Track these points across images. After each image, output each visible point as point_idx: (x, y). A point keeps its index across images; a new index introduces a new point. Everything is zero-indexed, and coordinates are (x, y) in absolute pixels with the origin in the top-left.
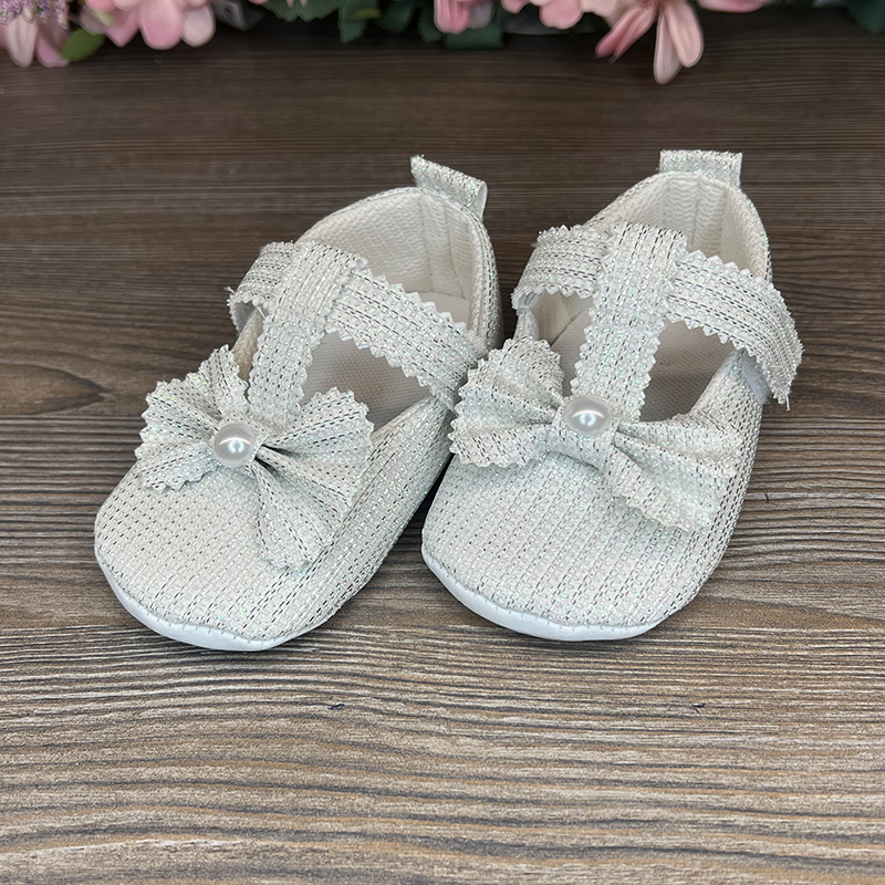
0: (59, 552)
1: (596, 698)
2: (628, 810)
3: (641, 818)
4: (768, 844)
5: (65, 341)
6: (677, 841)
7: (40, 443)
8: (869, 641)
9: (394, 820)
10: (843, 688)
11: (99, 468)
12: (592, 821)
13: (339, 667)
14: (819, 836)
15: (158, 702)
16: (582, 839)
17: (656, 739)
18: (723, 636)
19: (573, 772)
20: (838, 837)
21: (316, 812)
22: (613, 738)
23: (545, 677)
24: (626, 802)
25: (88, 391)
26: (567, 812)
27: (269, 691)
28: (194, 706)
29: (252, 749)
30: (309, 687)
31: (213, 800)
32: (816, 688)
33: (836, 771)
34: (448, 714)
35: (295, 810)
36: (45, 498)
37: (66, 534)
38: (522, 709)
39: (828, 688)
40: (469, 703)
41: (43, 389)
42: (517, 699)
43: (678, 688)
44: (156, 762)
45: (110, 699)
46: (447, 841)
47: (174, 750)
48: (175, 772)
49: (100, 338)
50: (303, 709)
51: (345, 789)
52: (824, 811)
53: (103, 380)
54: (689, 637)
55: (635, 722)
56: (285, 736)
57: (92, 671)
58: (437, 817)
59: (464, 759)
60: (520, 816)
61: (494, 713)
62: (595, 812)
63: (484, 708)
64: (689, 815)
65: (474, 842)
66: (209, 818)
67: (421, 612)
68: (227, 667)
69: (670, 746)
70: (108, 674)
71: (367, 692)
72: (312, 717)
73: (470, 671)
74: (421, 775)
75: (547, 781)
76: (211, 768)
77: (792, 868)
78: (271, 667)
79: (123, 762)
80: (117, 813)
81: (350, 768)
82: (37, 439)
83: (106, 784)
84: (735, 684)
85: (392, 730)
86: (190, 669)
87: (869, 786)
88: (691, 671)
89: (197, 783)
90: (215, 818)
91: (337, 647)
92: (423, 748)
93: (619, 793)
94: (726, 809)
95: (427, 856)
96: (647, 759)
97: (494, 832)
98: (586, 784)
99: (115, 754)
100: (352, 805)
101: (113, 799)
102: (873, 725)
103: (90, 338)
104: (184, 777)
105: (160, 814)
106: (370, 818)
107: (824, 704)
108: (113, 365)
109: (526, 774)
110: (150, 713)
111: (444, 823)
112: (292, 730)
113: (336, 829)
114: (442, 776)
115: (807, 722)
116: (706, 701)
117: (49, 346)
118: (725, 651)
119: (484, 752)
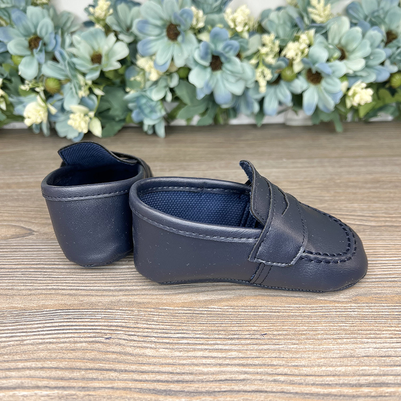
0: (5, 284)
1: (220, 332)
2: (232, 376)
3: (238, 379)
4: (294, 388)
5: (24, 217)
6: (254, 388)
7: (6, 249)
8: (336, 309)
9: (127, 382)
10: (325, 326)
11: (27, 256)
12: (216, 381)
13: (111, 324)
14: (317, 385)
15: (32, 338)
17: (245, 347)
18: (274, 308)
19: (208, 361)
20: (326, 384)
21: (93, 379)
22: (227, 347)
23: (199, 325)
24: (231, 373)
25: (29, 232)
26: (205, 377)
27: (80, 333)
28: (47, 339)
29: (69, 355)
30: (98, 331)
31: (48, 375)
32: (314, 327)
33: (324, 358)
34: (156, 340)
35: (83, 379)
36: (3, 266)
37: (8, 278)
38: (188, 338)
39: (319, 326)
40: (166, 335)
41: (12, 231)
42: (186, 334)
43: (255, 328)
44: (26, 360)
45: (12, 337)
46: (150, 390)
47: (35, 356)
48: (33, 364)
49: (38, 216)
50: (94, 339)
51: (107, 370)
52: (319, 374)
53: (35, 229)
54: (260, 309)
55: (236, 341)
56: (84, 350)
57: (6, 326)
58: (146, 380)
59: (161, 357)
60: (184, 379)
61: (176, 339)
62: (217, 377)
63: (171, 338)
64: (259, 377)
65: (162, 390)
66: (45, 383)
67: (149, 303)
68: (65, 324)
69: (251, 350)
70: (13, 327)
71: (122, 332)
72: (97, 342)
73: (167, 324)
74: (141, 364)
75: (197, 365)
76: (49, 363)
77: (305, 398)
78: (83, 324)
79: (12, 361)
80: (4, 381)
81: (111, 361)
82: (5, 247)
83: (2, 370)
84: (280, 326)
85: (131, 346)
86: (48, 325)
87: (338, 363)
88: (261, 321)
89: (42, 368)
90: (47, 382)
91: (112, 316)
92: (144, 353)
93: (229, 369)
94: (276, 374)
95: (140, 396)
96: (241, 355)
97: (172, 386)
98: (214, 366)
99: (9, 357)
100: (109, 376)
101: (4, 375)
102: (339, 340)
103: (34, 216)
104: (37, 367)
105: (23, 381)
106: (117, 381)
107: (317, 332)
108: (40, 224)
109: (188, 362)
110: (28, 342)
111: (150, 382)
112: (87, 347)
113: (101, 386)
114: (150, 364)
115: (310, 339)
116: (267, 332)
117: (18, 219)
118: (275, 314)
119: (170, 354)
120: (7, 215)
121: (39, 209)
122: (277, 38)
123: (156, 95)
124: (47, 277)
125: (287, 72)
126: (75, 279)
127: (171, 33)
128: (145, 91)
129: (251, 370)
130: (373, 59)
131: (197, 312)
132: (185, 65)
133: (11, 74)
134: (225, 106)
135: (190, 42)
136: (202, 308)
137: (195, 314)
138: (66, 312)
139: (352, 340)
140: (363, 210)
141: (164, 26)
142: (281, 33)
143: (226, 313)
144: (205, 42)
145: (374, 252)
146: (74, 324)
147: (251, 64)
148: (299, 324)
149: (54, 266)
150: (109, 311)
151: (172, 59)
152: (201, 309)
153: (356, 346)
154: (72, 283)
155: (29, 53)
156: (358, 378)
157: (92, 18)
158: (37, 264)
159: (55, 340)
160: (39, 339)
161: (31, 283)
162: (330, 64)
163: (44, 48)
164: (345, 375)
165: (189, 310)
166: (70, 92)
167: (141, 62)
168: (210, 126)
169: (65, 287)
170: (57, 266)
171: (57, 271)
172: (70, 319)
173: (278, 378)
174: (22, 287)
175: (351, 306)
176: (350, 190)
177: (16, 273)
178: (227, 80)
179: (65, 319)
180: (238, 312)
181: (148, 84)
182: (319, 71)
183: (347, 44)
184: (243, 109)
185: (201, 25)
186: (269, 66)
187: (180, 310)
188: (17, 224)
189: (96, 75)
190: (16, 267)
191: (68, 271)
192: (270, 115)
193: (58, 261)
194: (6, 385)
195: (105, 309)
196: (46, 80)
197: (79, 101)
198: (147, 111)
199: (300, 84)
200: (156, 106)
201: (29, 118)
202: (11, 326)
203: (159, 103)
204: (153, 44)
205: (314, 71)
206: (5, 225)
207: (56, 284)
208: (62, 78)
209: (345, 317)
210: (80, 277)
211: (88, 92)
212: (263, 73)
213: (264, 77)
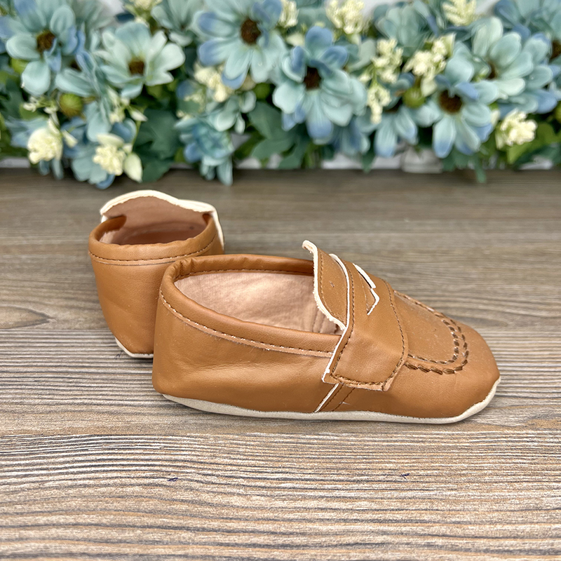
0: (10, 396)
1: (340, 472)
2: (364, 537)
3: (374, 542)
4: (459, 556)
5: (32, 296)
6: (398, 556)
7: (9, 342)
8: (505, 437)
9: (207, 547)
10: (493, 463)
11: (40, 354)
12: (341, 545)
13: (176, 457)
14: (493, 551)
15: (56, 477)
16: (335, 556)
17: (380, 495)
18: (417, 436)
19: (327, 515)
20: (505, 551)
21: (155, 542)
22: (352, 494)
23: (307, 460)
24: (362, 533)
25: (41, 318)
26: (323, 539)
27: (130, 471)
28: (80, 479)
29: (115, 504)
30: (156, 468)
31: (85, 536)
32: (477, 463)
33: (497, 511)
34: (245, 483)
35: (140, 542)
36: (5, 369)
37: (15, 387)
38: (293, 479)
39: (484, 463)
40: (259, 476)
41: (15, 317)
42: (290, 473)
43: (391, 465)
44: (50, 513)
45: (26, 476)
46: (243, 559)
47: (64, 506)
48: (61, 519)
49: (52, 294)
50: (151, 481)
51: (175, 528)
52: (493, 535)
54: (395, 437)
55: (366, 485)
56: (138, 497)
57: (16, 460)
58: (237, 544)
59: (255, 509)
60: (292, 542)
61: (275, 481)
62: (342, 539)
63: (268, 479)
64: (405, 540)
65: (262, 559)
66: (81, 547)
67: (230, 426)
68: (105, 457)
69: (389, 498)
70: (27, 462)
71: (193, 471)
72: (157, 486)
73: (260, 458)
74: (226, 518)
75: (310, 521)
76: (86, 516)
78: (132, 457)
79: (28, 513)
80: (18, 545)
81: (179, 515)
82: (7, 340)
83: (13, 527)
84: (427, 462)
85: (208, 492)
86: (80, 458)
87: (519, 519)
88: (398, 456)
89: (76, 525)
90: (85, 547)
91: (175, 445)
92: (228, 502)
93: (358, 527)
94: (429, 535)
96: (374, 506)
97: (275, 553)
98: (336, 522)
99: (23, 508)
100: (179, 538)
101: (17, 536)
102: (516, 484)
103: (46, 295)
104: (68, 522)
105: (48, 545)
106: (191, 546)
107: (483, 472)
108: (57, 306)
109: (296, 517)
110: (51, 484)
111: (242, 548)
112: (143, 493)
113: (168, 553)
114: (240, 519)
115: (474, 482)
116: (410, 472)
117: (23, 298)
118: (418, 444)
119: (269, 505)
120: (8, 292)
121: (54, 285)
122: (399, 45)
123: (221, 123)
124: (74, 386)
125: (412, 94)
126: (116, 389)
127: (248, 33)
128: (206, 117)
129: (392, 528)
130: (534, 80)
131: (303, 441)
132: (268, 80)
133: (9, 88)
134: (319, 142)
135: (275, 46)
136: (310, 434)
137: (300, 443)
138: (106, 439)
139: (535, 484)
140: (527, 294)
141: (237, 22)
142: (404, 38)
143: (346, 443)
144: (299, 47)
145: (550, 354)
146: (119, 457)
147: (361, 82)
148: (455, 459)
149: (83, 370)
150: (171, 437)
151: (249, 72)
152: (308, 436)
153: (542, 493)
154: (112, 395)
155: (36, 56)
156: (551, 541)
157: (131, 9)
158: (56, 366)
159: (92, 482)
160: (67, 480)
161: (49, 394)
162: (475, 84)
163: (59, 50)
164: (531, 536)
165: (291, 438)
166: (97, 115)
167: (202, 74)
168: (295, 170)
169: (102, 401)
170: (86, 370)
171: (87, 376)
172: (112, 449)
173: (433, 541)
174: (37, 401)
175: (527, 434)
176: (505, 265)
177: (25, 380)
178: (327, 103)
179: (105, 449)
180: (364, 441)
181: (210, 107)
182: (459, 94)
183: (499, 57)
184: (346, 146)
185: (292, 22)
186: (387, 85)
187: (277, 437)
188: (23, 306)
189: (136, 90)
190: (25, 370)
191: (104, 377)
192: (384, 156)
193: (88, 363)
194: (22, 551)
195: (165, 435)
196: (61, 97)
197: (109, 128)
198: (208, 145)
199: (430, 112)
200: (220, 139)
201: (35, 151)
202: (24, 459)
203: (225, 135)
204: (221, 48)
205: (451, 94)
206: (4, 307)
207: (88, 397)
208: (84, 94)
209: (521, 449)
210: (122, 386)
211: (122, 116)
212: (377, 95)
213: (379, 100)
